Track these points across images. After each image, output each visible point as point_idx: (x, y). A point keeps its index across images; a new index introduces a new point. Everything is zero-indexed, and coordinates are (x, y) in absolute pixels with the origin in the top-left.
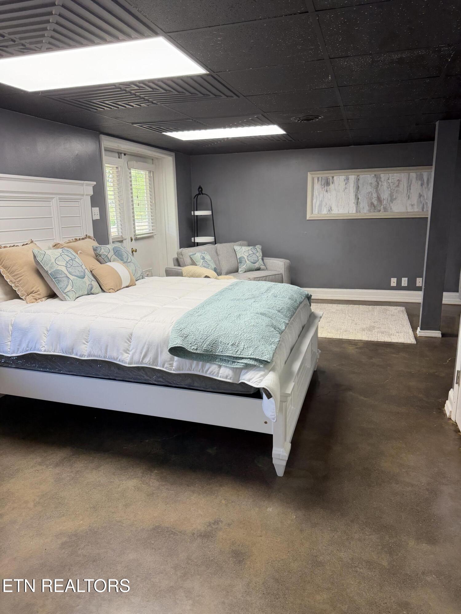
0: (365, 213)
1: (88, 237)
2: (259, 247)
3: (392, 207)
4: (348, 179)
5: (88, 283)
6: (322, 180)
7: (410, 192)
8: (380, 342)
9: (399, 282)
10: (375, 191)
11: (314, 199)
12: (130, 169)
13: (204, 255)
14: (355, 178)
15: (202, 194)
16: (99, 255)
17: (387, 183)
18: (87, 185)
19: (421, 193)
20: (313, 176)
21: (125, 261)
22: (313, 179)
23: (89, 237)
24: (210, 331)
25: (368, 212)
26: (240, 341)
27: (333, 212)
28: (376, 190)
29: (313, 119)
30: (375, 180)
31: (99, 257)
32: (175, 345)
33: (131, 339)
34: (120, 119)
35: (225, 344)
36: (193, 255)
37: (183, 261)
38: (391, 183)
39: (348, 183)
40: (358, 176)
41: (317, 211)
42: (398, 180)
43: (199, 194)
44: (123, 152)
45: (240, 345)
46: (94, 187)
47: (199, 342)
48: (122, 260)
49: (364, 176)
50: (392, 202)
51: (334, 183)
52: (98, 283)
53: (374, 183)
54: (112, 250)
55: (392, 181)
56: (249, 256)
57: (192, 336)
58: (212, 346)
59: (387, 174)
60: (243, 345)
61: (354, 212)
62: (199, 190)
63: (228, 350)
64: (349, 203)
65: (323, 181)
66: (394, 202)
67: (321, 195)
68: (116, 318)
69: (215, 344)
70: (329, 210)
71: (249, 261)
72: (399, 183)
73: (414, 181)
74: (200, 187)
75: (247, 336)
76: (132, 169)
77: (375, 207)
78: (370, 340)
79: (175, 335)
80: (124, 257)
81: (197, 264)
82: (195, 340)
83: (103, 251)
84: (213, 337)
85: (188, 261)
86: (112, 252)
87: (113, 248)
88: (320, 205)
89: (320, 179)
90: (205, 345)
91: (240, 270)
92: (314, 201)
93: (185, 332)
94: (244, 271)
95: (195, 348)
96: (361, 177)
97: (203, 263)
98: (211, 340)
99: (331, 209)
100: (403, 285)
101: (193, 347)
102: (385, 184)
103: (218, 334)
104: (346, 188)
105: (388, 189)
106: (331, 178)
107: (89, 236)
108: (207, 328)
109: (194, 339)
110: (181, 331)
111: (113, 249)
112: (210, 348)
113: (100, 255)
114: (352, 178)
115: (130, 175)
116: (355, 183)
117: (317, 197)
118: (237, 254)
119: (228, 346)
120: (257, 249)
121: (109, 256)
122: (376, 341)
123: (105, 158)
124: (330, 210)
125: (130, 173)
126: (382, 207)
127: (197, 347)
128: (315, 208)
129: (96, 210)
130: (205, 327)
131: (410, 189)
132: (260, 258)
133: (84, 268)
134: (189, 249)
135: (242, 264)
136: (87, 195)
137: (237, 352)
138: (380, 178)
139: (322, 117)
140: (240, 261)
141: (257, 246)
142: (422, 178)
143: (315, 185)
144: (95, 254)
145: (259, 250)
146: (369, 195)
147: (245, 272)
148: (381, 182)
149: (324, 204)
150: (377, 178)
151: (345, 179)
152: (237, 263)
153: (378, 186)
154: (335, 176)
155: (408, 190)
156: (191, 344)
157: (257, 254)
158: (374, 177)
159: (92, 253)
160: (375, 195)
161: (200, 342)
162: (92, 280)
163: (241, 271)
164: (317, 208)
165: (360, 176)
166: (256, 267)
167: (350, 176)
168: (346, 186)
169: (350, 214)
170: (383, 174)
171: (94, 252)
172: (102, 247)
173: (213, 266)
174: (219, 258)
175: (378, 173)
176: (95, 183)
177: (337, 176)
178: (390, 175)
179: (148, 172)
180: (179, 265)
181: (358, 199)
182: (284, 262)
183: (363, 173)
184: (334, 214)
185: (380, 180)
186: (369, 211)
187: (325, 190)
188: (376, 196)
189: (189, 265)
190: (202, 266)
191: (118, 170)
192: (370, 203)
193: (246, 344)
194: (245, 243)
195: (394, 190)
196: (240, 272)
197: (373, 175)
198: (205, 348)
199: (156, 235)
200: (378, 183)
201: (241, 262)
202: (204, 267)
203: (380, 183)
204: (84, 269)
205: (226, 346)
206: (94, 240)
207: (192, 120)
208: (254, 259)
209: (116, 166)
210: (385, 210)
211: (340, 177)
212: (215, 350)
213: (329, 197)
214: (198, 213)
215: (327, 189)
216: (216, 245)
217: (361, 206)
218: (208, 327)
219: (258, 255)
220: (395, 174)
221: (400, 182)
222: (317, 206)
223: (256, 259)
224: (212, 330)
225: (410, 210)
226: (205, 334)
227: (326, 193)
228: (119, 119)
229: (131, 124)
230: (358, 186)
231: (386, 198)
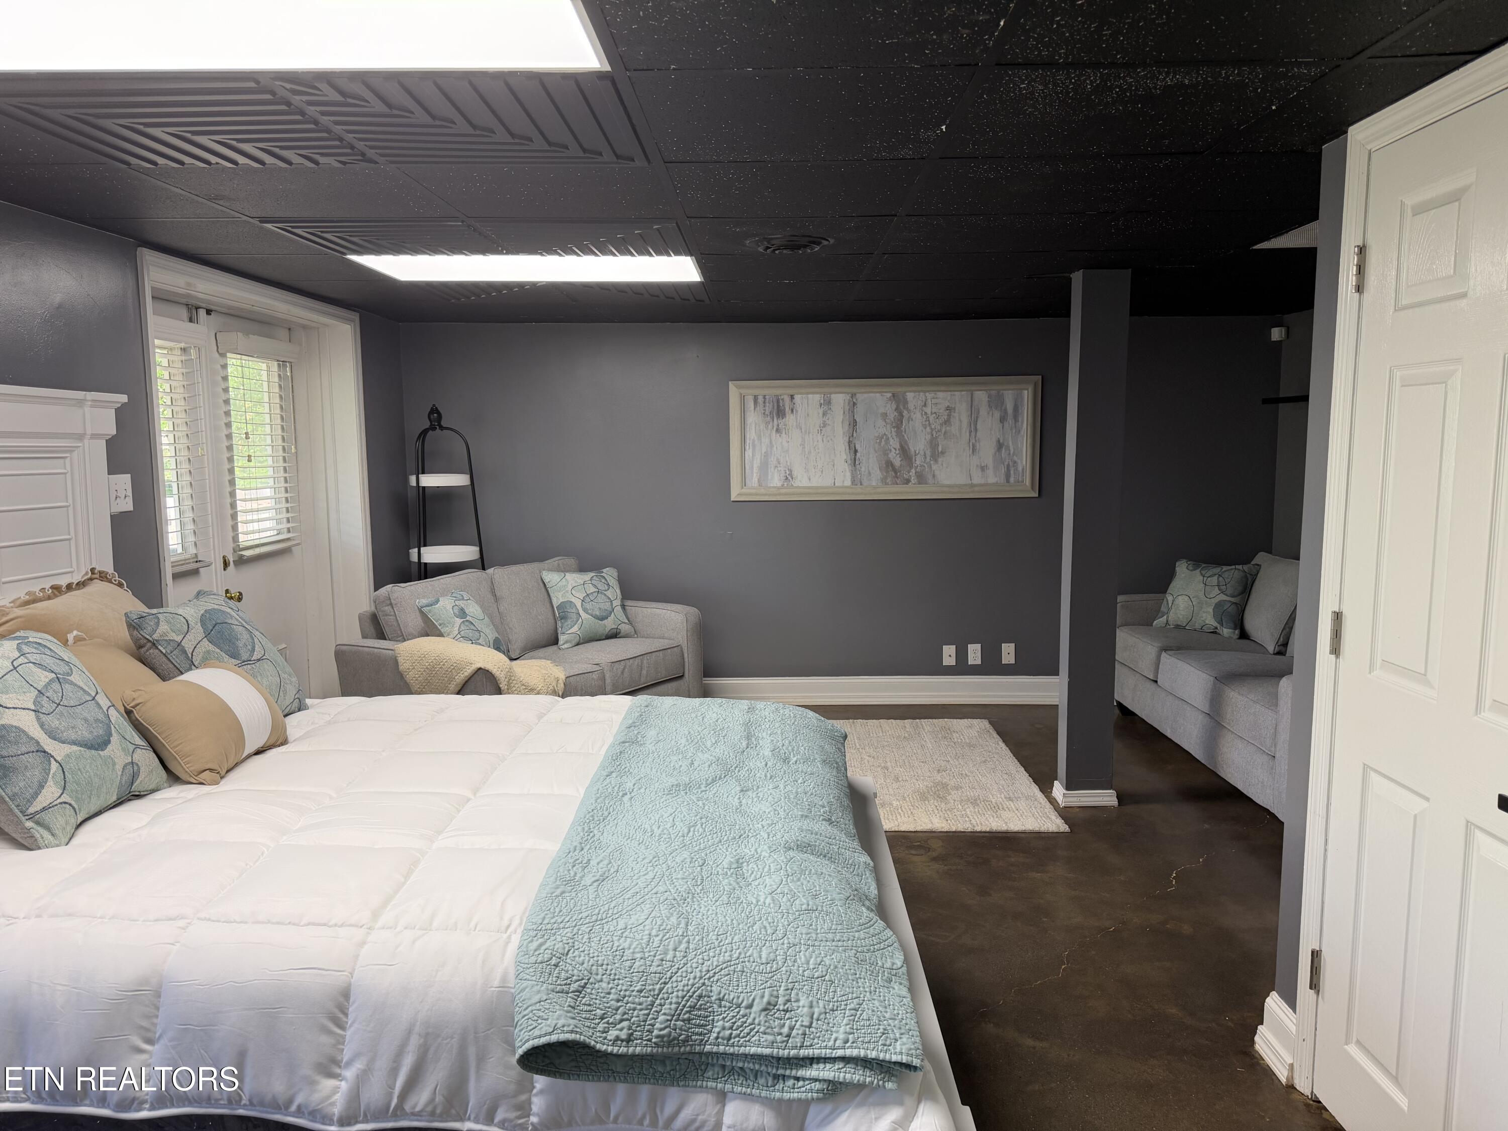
0: (875, 488)
1: (97, 576)
2: (610, 574)
3: (937, 473)
4: (828, 402)
5: (121, 759)
6: (764, 402)
7: (975, 437)
8: (980, 832)
9: (962, 654)
10: (894, 434)
11: (747, 448)
12: (223, 355)
13: (461, 603)
14: (847, 402)
15: (442, 428)
16: (149, 645)
17: (922, 414)
18: (96, 404)
19: (1001, 441)
20: (743, 391)
21: (245, 656)
22: (743, 398)
23: (103, 576)
24: (669, 957)
25: (880, 484)
26: (790, 986)
27: (797, 483)
28: (896, 432)
29: (805, 246)
30: (894, 406)
31: (150, 648)
32: (546, 1035)
33: (346, 1015)
34: (228, 204)
35: (739, 1006)
36: (432, 605)
37: (395, 624)
38: (932, 413)
39: (829, 412)
40: (853, 395)
41: (755, 479)
42: (948, 407)
43: (432, 428)
44: (204, 305)
45: (794, 1004)
46: (121, 413)
47: (634, 1009)
48: (234, 655)
49: (866, 395)
50: (936, 461)
51: (797, 412)
52: (155, 752)
53: (892, 415)
54: (199, 624)
55: (933, 411)
56: (587, 600)
57: (604, 985)
58: (689, 1020)
59: (922, 394)
60: (807, 1004)
61: (848, 483)
62: (432, 417)
63: (751, 1030)
64: (833, 461)
65: (767, 404)
66: (940, 460)
67: (766, 441)
68: (269, 922)
69: (699, 1009)
70: (787, 478)
71: (587, 613)
72: (949, 416)
73: (984, 411)
74: (434, 410)
75: (808, 963)
76: (229, 355)
77: (896, 473)
78: (954, 830)
79: (539, 992)
80: (240, 644)
81: (442, 631)
82: (618, 1001)
83: (163, 627)
84: (685, 982)
85: (412, 621)
86: (198, 632)
87: (202, 615)
88: (764, 466)
89: (760, 399)
90: (661, 1018)
91: (562, 638)
92: (749, 453)
93: (575, 966)
94: (574, 643)
95: (623, 1035)
96: (860, 397)
97: (463, 628)
98: (680, 994)
99: (791, 474)
100: (971, 662)
101: (613, 1034)
102: (917, 416)
103: (705, 969)
104: (825, 425)
105: (925, 428)
106: (787, 399)
107: (100, 572)
108: (656, 944)
109: (611, 996)
110: (556, 965)
111: (203, 621)
112: (681, 1029)
113: (154, 644)
114: (839, 400)
115: (222, 374)
116: (847, 413)
117: (754, 446)
118: (551, 594)
119: (752, 1016)
120: (606, 580)
121: (188, 645)
122: (969, 830)
123: (154, 321)
124: (789, 477)
125: (225, 366)
126: (913, 471)
127: (630, 1028)
128: (752, 473)
129: (124, 481)
130: (646, 938)
131: (976, 430)
132: (617, 603)
133: (104, 702)
134: (412, 588)
135: (569, 622)
136: (94, 436)
137: (789, 1036)
138: (906, 402)
139: (832, 241)
140: (562, 614)
141: (604, 570)
142: (1003, 403)
143: (748, 414)
144: (136, 641)
145: (613, 582)
146: (881, 441)
147: (578, 644)
148: (909, 411)
149: (773, 461)
150: (899, 401)
151: (822, 401)
152: (551, 621)
153: (902, 422)
154: (798, 394)
155: (970, 432)
156: (602, 1018)
157: (609, 593)
158: (890, 399)
159: (124, 634)
160: (894, 443)
161: (639, 1007)
162: (137, 747)
163: (566, 642)
164: (755, 471)
165: (858, 395)
166: (607, 630)
167: (833, 396)
168: (824, 419)
169: (838, 487)
170: (910, 392)
171: (131, 635)
172: (160, 616)
173: (492, 635)
174: (502, 609)
175: (899, 389)
176: (124, 398)
177: (801, 394)
178: (927, 394)
179: (276, 363)
180: (381, 636)
181: (856, 451)
182: (686, 615)
183: (863, 390)
184: (796, 487)
185: (904, 408)
186: (884, 481)
187: (775, 429)
188: (898, 446)
189: (415, 637)
190: (459, 636)
191: (187, 358)
192: (884, 462)
193: (815, 1000)
194: (571, 561)
195: (939, 431)
196: (564, 644)
197: (889, 395)
198: (661, 1030)
199: (298, 544)
200: (901, 415)
201: (564, 618)
202: (466, 638)
203: (905, 413)
204: (105, 710)
205: (743, 1016)
206: (120, 585)
207: (463, 222)
208: (602, 606)
209: (183, 345)
210: (921, 479)
211: (810, 396)
212: (701, 1034)
213: (785, 444)
214: (429, 481)
215: (778, 425)
216: (490, 571)
217: (863, 469)
218: (657, 939)
219: (610, 596)
220: (940, 394)
221: (952, 414)
222: (755, 466)
223: (607, 606)
224: (675, 950)
225: (977, 479)
226: (653, 969)
227: (778, 435)
228: (221, 202)
229: (255, 222)
230: (855, 421)
231: (922, 453)
